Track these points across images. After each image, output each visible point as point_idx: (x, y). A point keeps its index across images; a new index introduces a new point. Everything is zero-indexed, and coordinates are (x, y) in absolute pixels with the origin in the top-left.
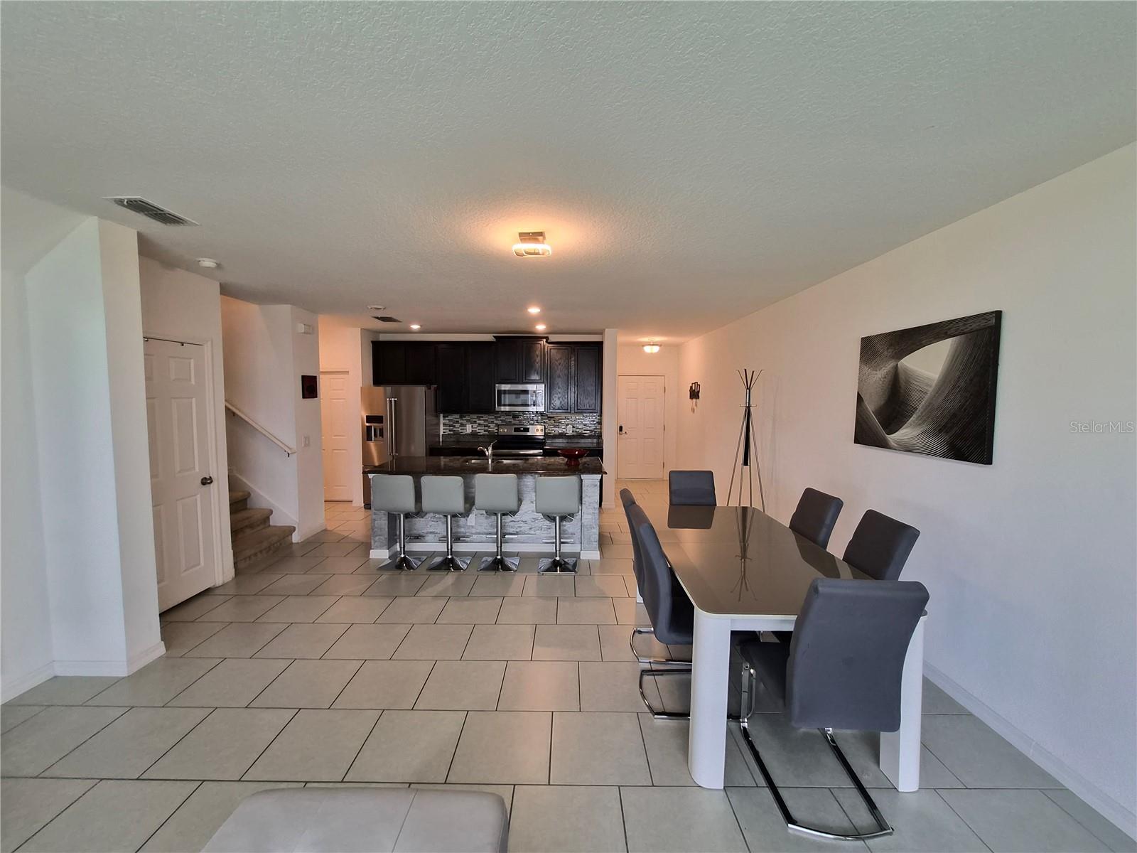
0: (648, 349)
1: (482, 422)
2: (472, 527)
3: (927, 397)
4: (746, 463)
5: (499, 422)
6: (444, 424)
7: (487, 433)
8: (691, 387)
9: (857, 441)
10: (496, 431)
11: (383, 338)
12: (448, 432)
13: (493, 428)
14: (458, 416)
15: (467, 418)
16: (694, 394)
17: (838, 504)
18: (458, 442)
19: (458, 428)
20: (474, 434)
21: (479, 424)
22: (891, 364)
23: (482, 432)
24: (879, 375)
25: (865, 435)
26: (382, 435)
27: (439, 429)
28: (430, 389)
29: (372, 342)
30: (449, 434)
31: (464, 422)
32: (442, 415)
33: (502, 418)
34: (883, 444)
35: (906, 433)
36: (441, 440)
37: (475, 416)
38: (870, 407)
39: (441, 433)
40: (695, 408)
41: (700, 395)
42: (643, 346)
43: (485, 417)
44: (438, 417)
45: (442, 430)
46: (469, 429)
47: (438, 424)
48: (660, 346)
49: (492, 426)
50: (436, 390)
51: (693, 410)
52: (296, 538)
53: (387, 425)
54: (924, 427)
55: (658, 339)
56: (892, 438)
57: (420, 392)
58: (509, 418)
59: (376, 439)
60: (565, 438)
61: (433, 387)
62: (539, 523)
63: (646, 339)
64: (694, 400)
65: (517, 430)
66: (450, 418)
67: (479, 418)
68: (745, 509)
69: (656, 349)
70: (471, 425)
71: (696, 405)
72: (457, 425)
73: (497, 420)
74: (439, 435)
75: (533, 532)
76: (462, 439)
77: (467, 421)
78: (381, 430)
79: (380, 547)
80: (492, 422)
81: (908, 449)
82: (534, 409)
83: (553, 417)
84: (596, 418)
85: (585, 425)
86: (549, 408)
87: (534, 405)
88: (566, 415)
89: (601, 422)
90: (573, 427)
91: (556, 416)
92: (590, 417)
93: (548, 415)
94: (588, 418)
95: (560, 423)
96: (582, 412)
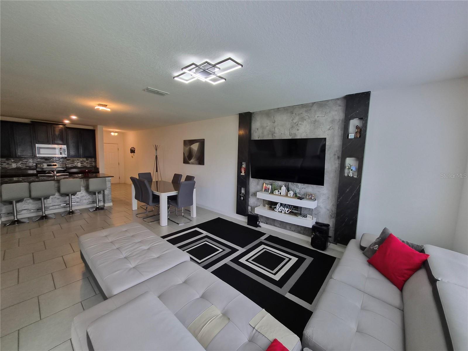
0: (113, 134)
1: (24, 162)
2: (50, 203)
3: (195, 153)
4: (157, 171)
5: (37, 162)
7: (28, 167)
8: (131, 149)
9: (184, 163)
10: (36, 166)
14: (4, 159)
15: (12, 160)
16: (133, 151)
17: (181, 175)
18: (6, 173)
19: (5, 165)
20: (18, 168)
21: (22, 163)
22: (189, 147)
23: (25, 167)
24: (187, 149)
25: (186, 162)
31: (10, 162)
33: (39, 160)
34: (188, 163)
35: (192, 161)
37: (18, 159)
38: (186, 155)
40: (133, 156)
41: (135, 151)
42: (111, 132)
43: (26, 160)
46: (14, 166)
48: (118, 133)
49: (33, 164)
51: (132, 157)
54: (195, 159)
55: (117, 130)
56: (190, 162)
60: (77, 169)
62: (85, 198)
63: (112, 130)
64: (133, 154)
65: (48, 166)
67: (21, 160)
68: (157, 181)
69: (116, 134)
70: (15, 164)
71: (134, 155)
75: (82, 201)
77: (13, 162)
81: (193, 164)
82: (61, 156)
83: (70, 160)
84: (93, 160)
85: (87, 163)
86: (69, 156)
87: (61, 154)
88: (79, 159)
89: (95, 162)
90: (81, 164)
91: (71, 159)
92: (90, 159)
93: (67, 159)
94: (88, 160)
95: (74, 162)
96: (87, 157)
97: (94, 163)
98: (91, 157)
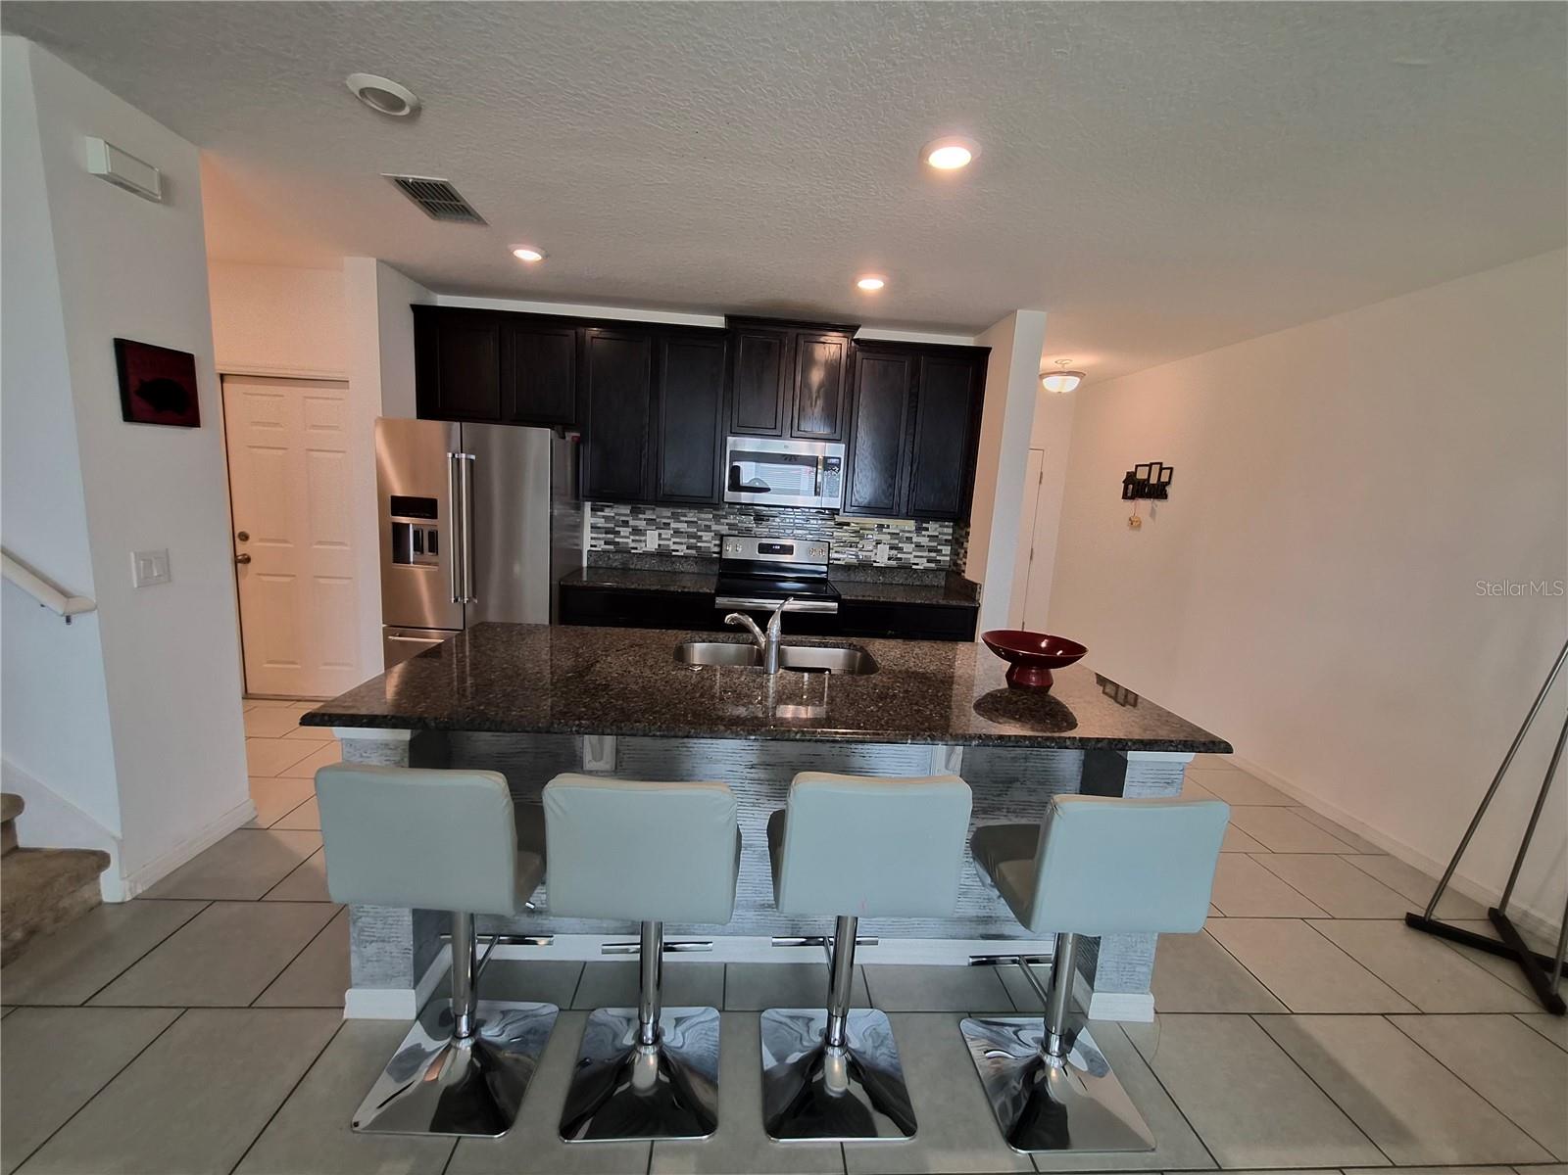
0: (1053, 380)
1: (683, 527)
5: (724, 530)
6: (594, 527)
7: (694, 552)
8: (1131, 473)
10: (717, 549)
11: (443, 300)
12: (601, 546)
13: (708, 542)
14: (625, 510)
15: (649, 515)
16: (1144, 490)
18: (625, 570)
19: (625, 537)
20: (663, 554)
21: (677, 532)
23: (682, 550)
26: (434, 548)
27: (580, 538)
28: (564, 438)
29: (415, 308)
30: (604, 551)
31: (642, 524)
32: (588, 506)
33: (731, 519)
36: (585, 564)
37: (667, 512)
39: (586, 548)
41: (1169, 492)
43: (692, 516)
44: (579, 508)
45: (588, 541)
46: (651, 542)
47: (578, 527)
48: (1080, 377)
49: (707, 536)
50: (578, 444)
52: (113, 887)
53: (446, 523)
55: (1079, 360)
57: (539, 441)
58: (749, 522)
59: (421, 558)
60: (872, 573)
61: (570, 436)
64: (1144, 502)
65: (765, 549)
66: (608, 512)
67: (676, 517)
69: (1072, 383)
70: (657, 532)
71: (1153, 514)
72: (625, 531)
73: (718, 523)
74: (580, 552)
76: (635, 564)
77: (650, 521)
78: (433, 536)
79: (385, 980)
80: (708, 528)
82: (814, 502)
83: (848, 524)
84: (945, 530)
85: (918, 546)
86: (848, 502)
87: (817, 493)
88: (884, 521)
89: (958, 543)
90: (891, 548)
91: (856, 521)
92: (933, 528)
93: (838, 519)
94: (927, 529)
95: (862, 537)
96: (922, 515)
97: (947, 550)
98: (939, 517)
